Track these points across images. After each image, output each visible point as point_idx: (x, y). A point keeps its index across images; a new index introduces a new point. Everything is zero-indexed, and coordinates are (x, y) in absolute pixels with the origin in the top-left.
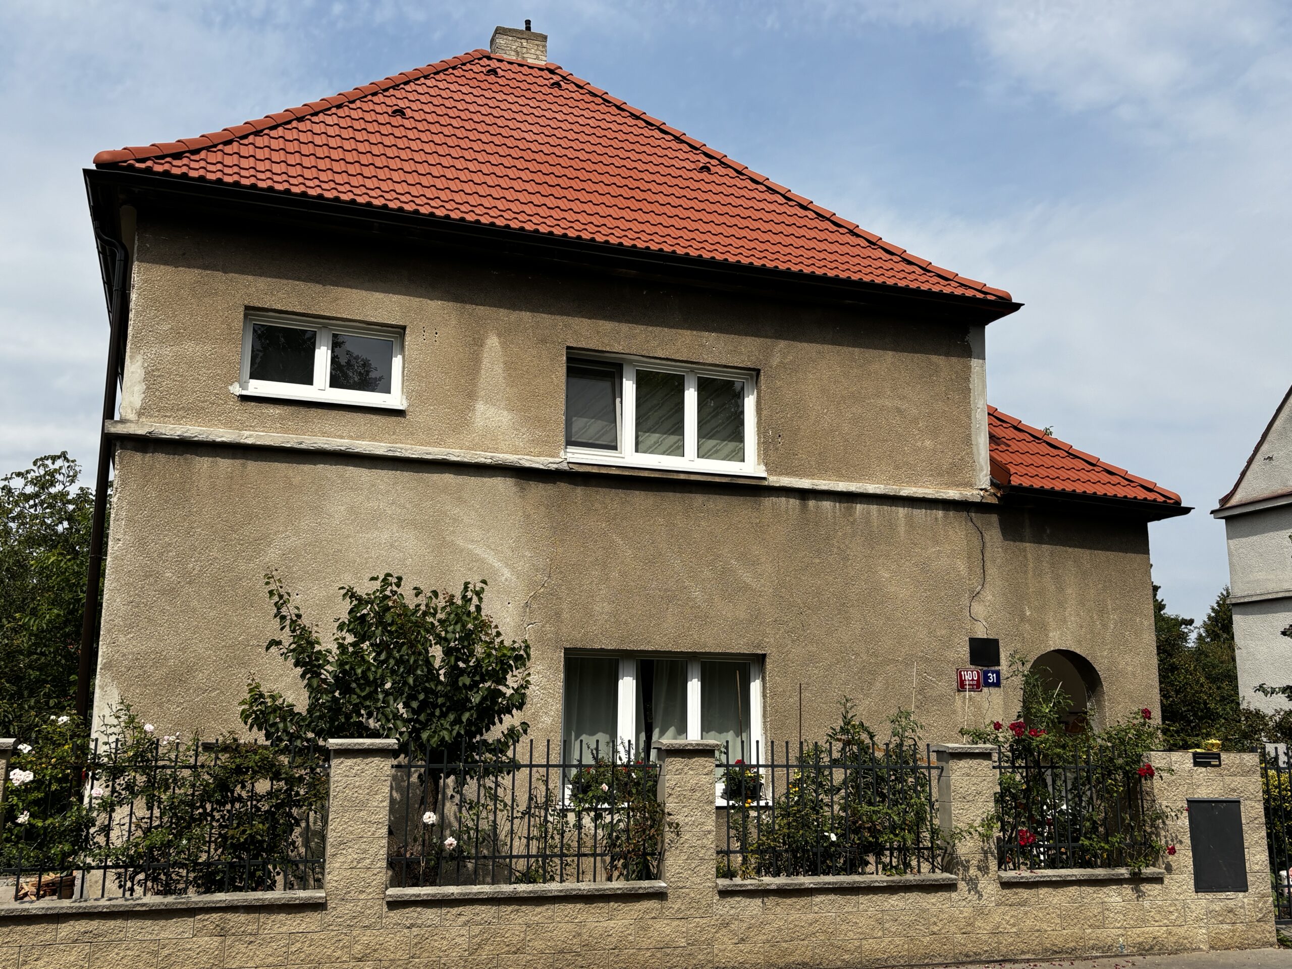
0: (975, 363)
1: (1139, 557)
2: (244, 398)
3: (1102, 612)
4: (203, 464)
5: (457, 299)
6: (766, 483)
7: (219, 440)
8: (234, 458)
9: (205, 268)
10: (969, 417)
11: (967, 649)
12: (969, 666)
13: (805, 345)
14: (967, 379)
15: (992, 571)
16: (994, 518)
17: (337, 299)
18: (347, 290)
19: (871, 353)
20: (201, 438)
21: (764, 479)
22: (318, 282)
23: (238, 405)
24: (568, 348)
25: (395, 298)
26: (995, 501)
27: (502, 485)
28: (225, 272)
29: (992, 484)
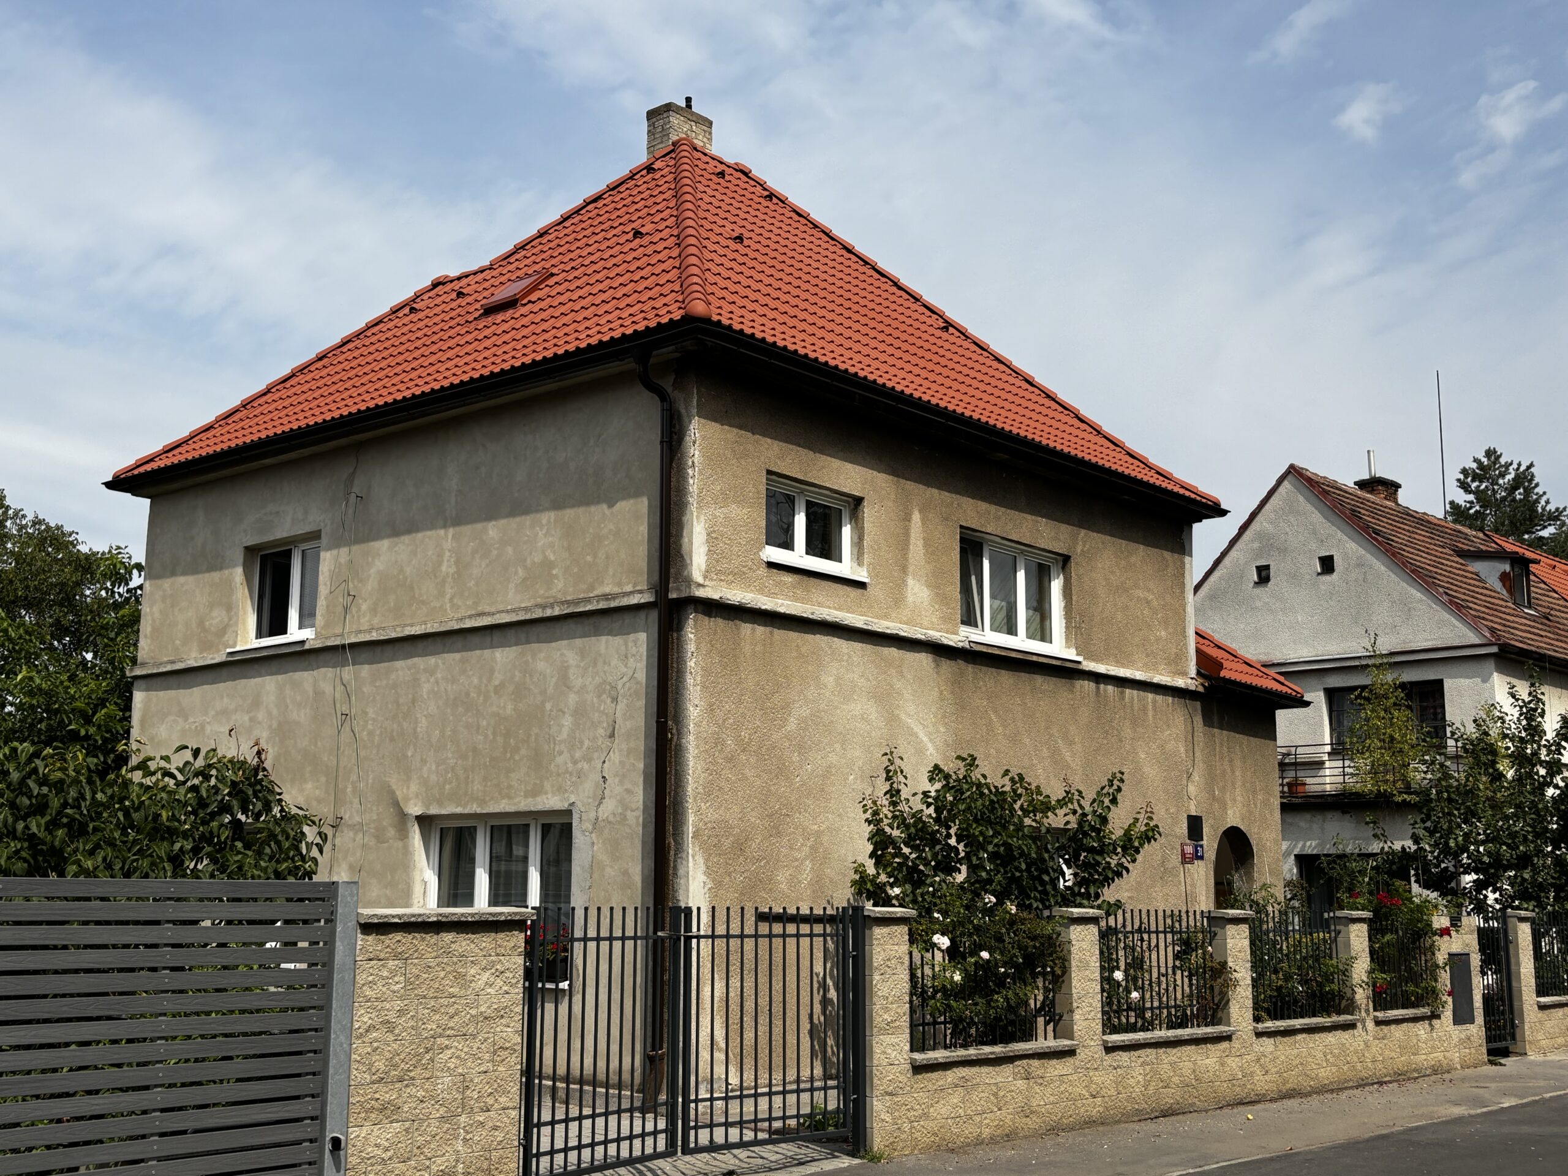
0: (1187, 559)
1: (1272, 743)
2: (771, 565)
3: (1254, 792)
4: (748, 630)
5: (894, 473)
6: (1081, 667)
7: (763, 607)
8: (765, 626)
9: (741, 428)
10: (1184, 610)
11: (1185, 825)
12: (1188, 841)
13: (1095, 534)
14: (1183, 575)
15: (1198, 754)
16: (1198, 704)
17: (823, 467)
18: (829, 458)
19: (1133, 546)
20: (753, 605)
21: (1079, 663)
22: (811, 449)
23: (763, 571)
24: (961, 527)
25: (858, 468)
26: (1201, 689)
27: (924, 659)
28: (753, 434)
29: (1199, 673)
